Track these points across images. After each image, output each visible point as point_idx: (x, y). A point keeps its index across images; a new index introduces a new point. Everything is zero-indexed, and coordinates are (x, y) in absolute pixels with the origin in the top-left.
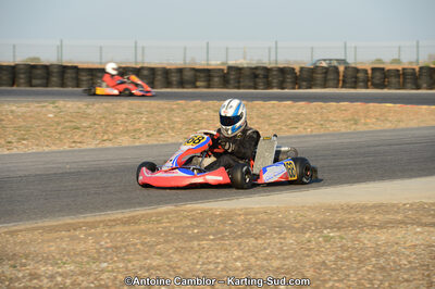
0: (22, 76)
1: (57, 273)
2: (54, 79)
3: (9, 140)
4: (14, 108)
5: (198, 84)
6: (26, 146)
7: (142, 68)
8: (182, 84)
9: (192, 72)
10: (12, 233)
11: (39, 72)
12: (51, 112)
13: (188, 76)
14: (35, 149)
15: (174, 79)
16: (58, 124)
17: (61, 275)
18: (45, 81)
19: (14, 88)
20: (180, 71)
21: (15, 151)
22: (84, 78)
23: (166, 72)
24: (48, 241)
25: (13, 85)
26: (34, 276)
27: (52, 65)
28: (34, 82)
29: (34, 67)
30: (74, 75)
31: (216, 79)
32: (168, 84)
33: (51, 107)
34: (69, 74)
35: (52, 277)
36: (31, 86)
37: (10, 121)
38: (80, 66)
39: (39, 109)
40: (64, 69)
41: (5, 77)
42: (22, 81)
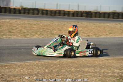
0: (111, 16)
1: (120, 72)
2: (120, 17)
3: (107, 33)
4: (108, 24)
6: (112, 35)
10: (107, 60)
12: (119, 26)
14: (114, 37)
16: (121, 29)
17: (121, 73)
21: (108, 37)
24: (117, 63)
25: (108, 18)
26: (113, 72)
27: (120, 13)
28: (115, 17)
29: (115, 13)
33: (119, 25)
35: (118, 73)
37: (107, 28)
39: (115, 25)
41: (106, 16)
42: (111, 17)
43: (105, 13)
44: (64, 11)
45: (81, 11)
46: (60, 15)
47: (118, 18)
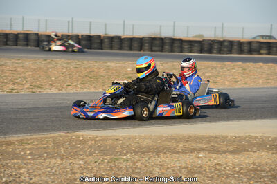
0: (147, 45)
2: (167, 47)
5: (262, 52)
7: (224, 41)
8: (250, 51)
9: (258, 44)
11: (157, 42)
13: (255, 46)
15: (246, 48)
18: (160, 48)
19: (142, 52)
20: (250, 43)
22: (186, 47)
23: (240, 44)
25: (140, 50)
27: (165, 38)
28: (154, 48)
29: (154, 39)
30: (179, 45)
31: (274, 49)
32: (241, 52)
34: (177, 44)
36: (152, 51)
38: (184, 39)
40: (173, 40)
41: (135, 45)
42: (146, 48)
43: (132, 40)
44: (37, 34)
45: (78, 36)
46: (27, 45)
47: (162, 51)
